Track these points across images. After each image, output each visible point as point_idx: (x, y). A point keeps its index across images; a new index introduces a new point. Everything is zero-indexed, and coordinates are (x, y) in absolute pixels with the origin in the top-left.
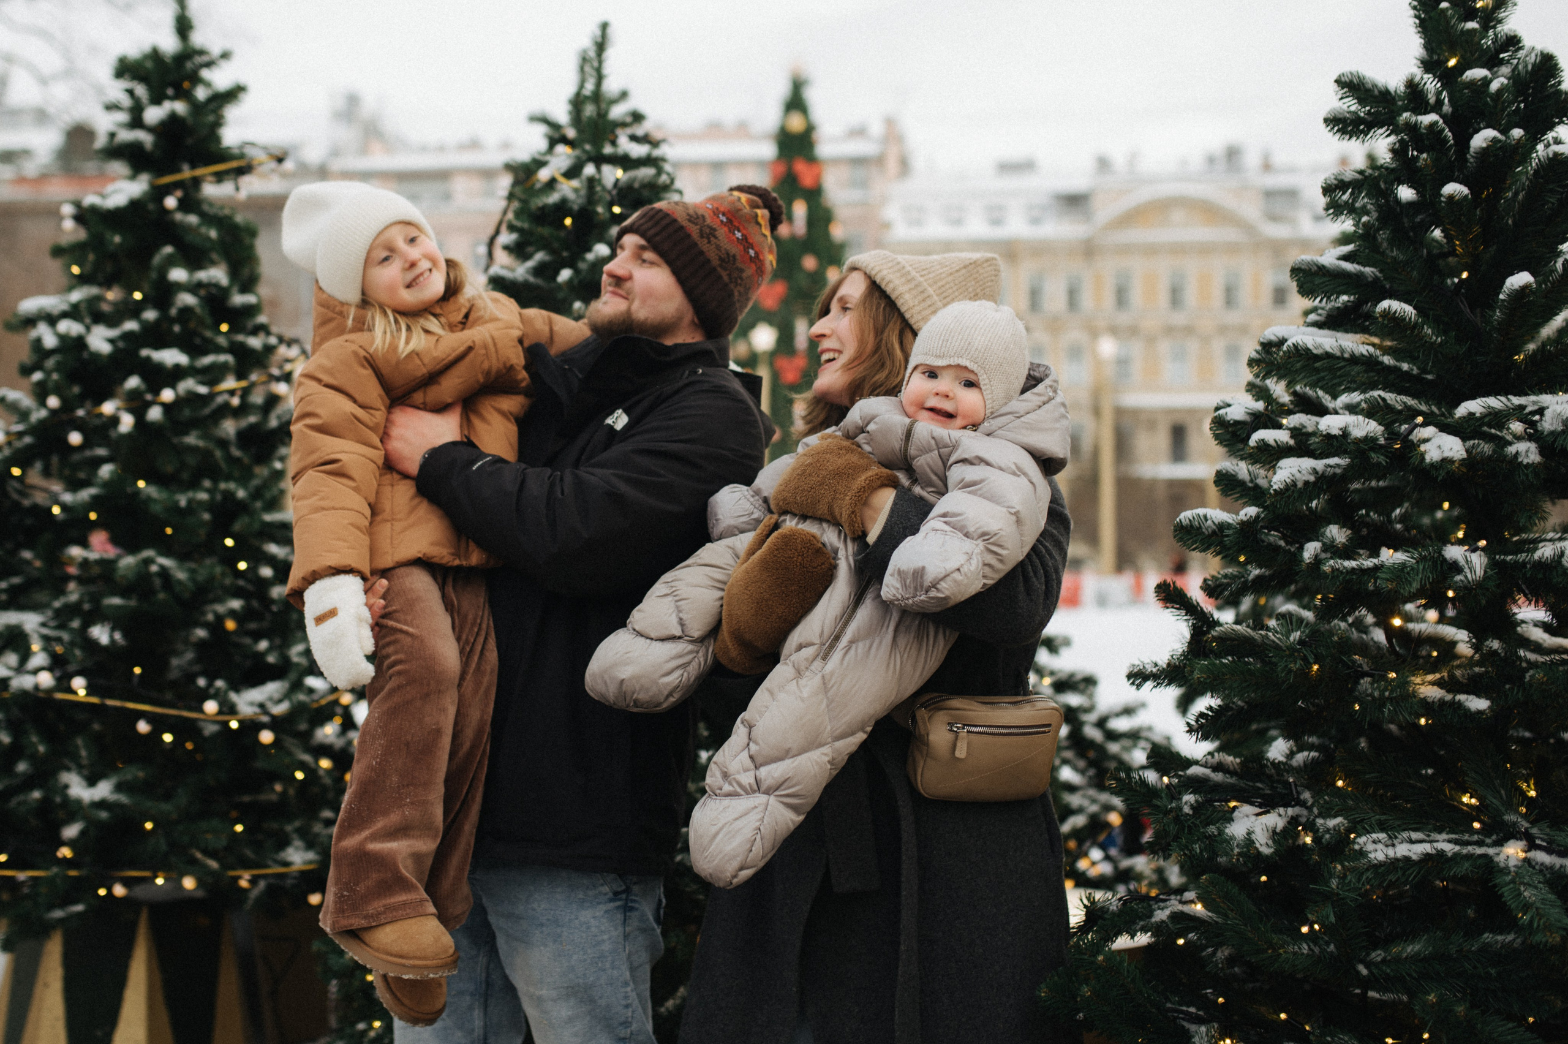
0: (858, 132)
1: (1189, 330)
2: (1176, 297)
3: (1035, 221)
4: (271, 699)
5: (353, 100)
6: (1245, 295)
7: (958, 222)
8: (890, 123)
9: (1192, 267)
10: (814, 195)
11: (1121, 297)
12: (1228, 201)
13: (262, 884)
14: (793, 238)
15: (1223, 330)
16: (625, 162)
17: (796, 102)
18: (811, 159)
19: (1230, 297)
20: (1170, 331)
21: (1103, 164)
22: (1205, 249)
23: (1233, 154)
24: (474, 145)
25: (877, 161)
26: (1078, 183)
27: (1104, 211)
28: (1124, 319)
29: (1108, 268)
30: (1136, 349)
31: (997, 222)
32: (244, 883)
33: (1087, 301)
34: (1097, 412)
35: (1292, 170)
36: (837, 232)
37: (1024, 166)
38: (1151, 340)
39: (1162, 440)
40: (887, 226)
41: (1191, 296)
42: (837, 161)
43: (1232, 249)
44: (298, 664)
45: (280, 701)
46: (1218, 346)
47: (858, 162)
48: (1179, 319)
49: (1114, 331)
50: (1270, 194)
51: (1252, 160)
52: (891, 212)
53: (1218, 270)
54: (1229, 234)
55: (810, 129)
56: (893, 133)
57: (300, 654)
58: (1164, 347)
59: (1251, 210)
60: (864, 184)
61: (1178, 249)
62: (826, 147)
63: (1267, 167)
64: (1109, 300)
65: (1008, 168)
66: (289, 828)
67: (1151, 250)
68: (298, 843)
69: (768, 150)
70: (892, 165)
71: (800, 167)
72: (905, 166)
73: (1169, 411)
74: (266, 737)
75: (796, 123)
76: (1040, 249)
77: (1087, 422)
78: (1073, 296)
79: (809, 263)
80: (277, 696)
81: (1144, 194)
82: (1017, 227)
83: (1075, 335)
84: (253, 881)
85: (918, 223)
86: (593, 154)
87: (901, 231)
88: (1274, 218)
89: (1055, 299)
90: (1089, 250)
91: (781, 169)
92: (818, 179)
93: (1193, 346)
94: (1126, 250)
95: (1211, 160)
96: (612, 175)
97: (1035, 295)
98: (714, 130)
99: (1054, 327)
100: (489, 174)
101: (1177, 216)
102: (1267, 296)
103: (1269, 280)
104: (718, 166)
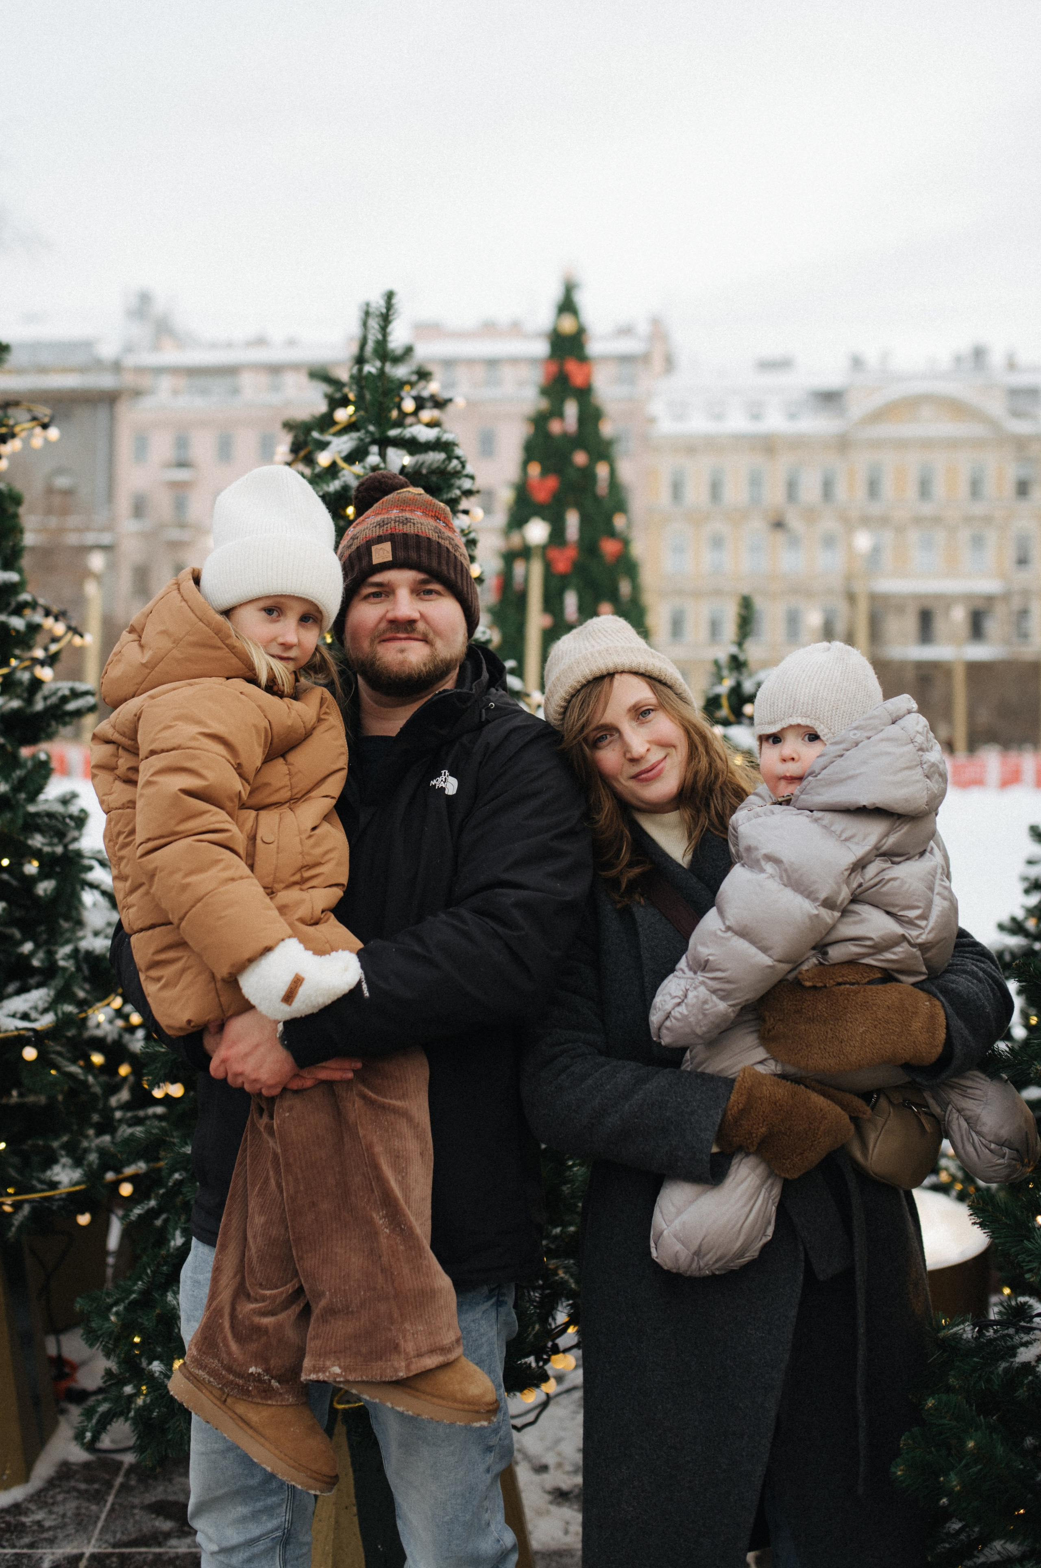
0: (626, 331)
1: (937, 520)
2: (925, 489)
3: (792, 416)
4: (35, 1008)
5: (145, 298)
6: (989, 488)
7: (719, 417)
8: (656, 322)
9: (940, 461)
10: (584, 394)
11: (873, 488)
12: (974, 398)
13: (27, 1208)
14: (565, 435)
15: (968, 520)
16: (412, 446)
17: (567, 306)
18: (582, 358)
19: (975, 488)
20: (918, 521)
21: (857, 363)
22: (952, 444)
23: (979, 354)
24: (260, 342)
25: (644, 359)
26: (832, 380)
27: (858, 407)
28: (875, 509)
29: (861, 460)
30: (888, 537)
31: (756, 417)
32: (7, 1209)
33: (841, 492)
34: (851, 598)
35: (1035, 369)
36: (607, 429)
38: (900, 530)
39: (910, 623)
40: (652, 420)
41: (939, 489)
42: (606, 359)
43: (977, 443)
44: (64, 969)
45: (45, 1011)
46: (964, 535)
47: (625, 359)
48: (927, 509)
49: (866, 521)
50: (1014, 393)
51: (996, 358)
52: (657, 408)
53: (964, 463)
54: (978, 430)
55: (580, 330)
56: (659, 332)
57: (68, 957)
58: (913, 536)
59: (996, 407)
60: (631, 381)
61: (927, 444)
62: (595, 347)
63: (1012, 366)
64: (861, 492)
65: (767, 365)
66: (55, 1144)
67: (901, 444)
68: (65, 1160)
69: (541, 348)
70: (658, 362)
71: (572, 367)
72: (669, 364)
73: (917, 597)
74: (30, 1054)
75: (568, 325)
76: (798, 443)
77: (842, 607)
78: (827, 486)
79: (580, 458)
80: (41, 1005)
81: (895, 392)
82: (775, 422)
83: (829, 524)
84: (17, 1206)
85: (680, 417)
86: (377, 436)
87: (666, 425)
88: (1016, 414)
89: (810, 492)
90: (843, 444)
91: (554, 368)
92: (588, 377)
93: (940, 536)
94: (877, 444)
96: (398, 459)
97: (792, 487)
98: (489, 329)
99: (811, 515)
100: (275, 370)
101: (926, 411)
102: (1009, 488)
103: (1012, 472)
104: (492, 363)
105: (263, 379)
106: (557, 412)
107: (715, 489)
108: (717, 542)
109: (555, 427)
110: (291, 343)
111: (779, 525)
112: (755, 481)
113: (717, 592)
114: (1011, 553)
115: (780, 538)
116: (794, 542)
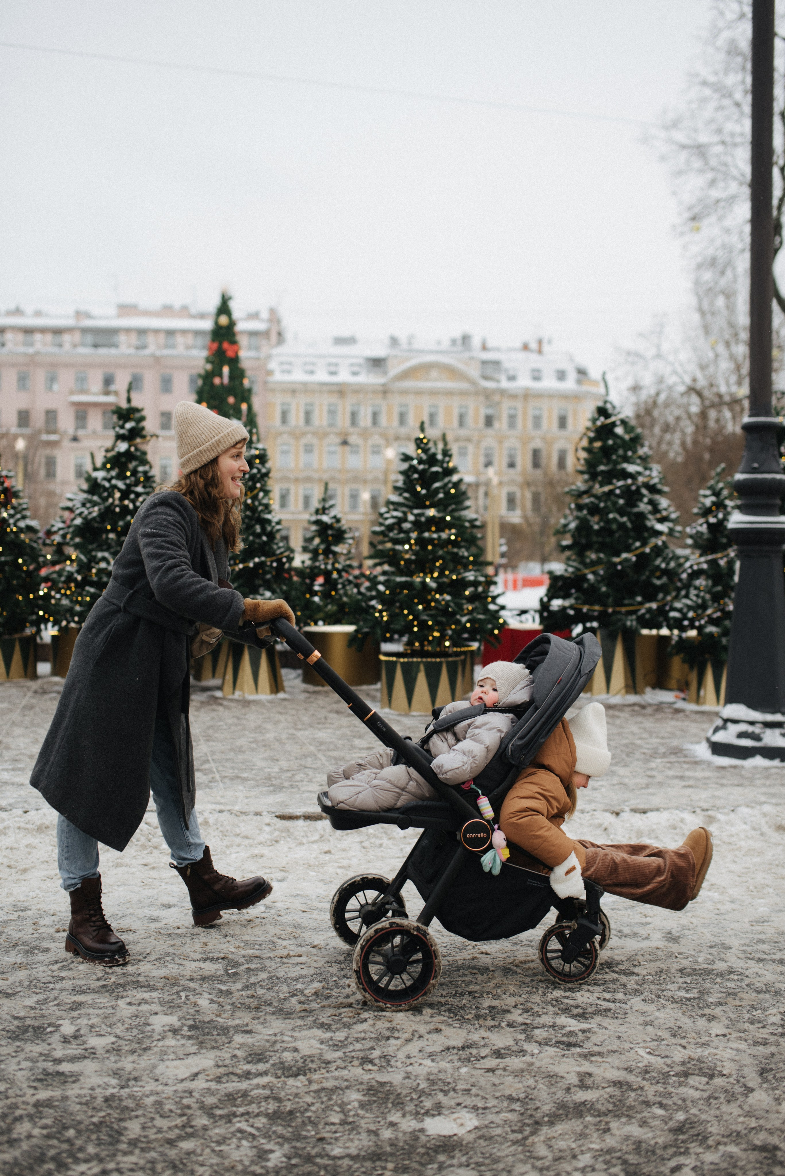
0: (254, 316)
2: (432, 420)
3: (355, 374)
6: (470, 421)
7: (312, 372)
8: (272, 311)
9: (442, 403)
10: (234, 362)
11: (402, 418)
12: (461, 366)
14: (222, 386)
15: (458, 439)
17: (224, 309)
18: (233, 341)
19: (462, 421)
21: (394, 341)
22: (449, 393)
23: (466, 339)
24: (18, 312)
25: (266, 334)
26: (379, 352)
27: (394, 370)
28: (403, 432)
29: (396, 401)
31: (333, 373)
33: (383, 421)
35: (498, 349)
36: (246, 383)
37: (350, 341)
40: (270, 373)
41: (440, 420)
42: (243, 332)
43: (463, 393)
46: (455, 448)
47: (254, 334)
48: (433, 432)
49: (398, 439)
50: (485, 363)
51: (476, 342)
52: (272, 365)
53: (455, 405)
54: (464, 386)
55: (232, 324)
56: (274, 317)
59: (474, 372)
60: (257, 348)
61: (434, 393)
63: (484, 348)
64: (396, 420)
65: (339, 341)
67: (419, 393)
70: (274, 336)
71: (226, 345)
72: (281, 338)
75: (224, 320)
76: (358, 390)
78: (375, 416)
79: (231, 400)
81: (416, 361)
82: (344, 376)
83: (376, 439)
85: (288, 372)
87: (278, 377)
88: (486, 378)
89: (365, 420)
90: (385, 391)
91: (215, 346)
92: (236, 353)
94: (404, 392)
95: (454, 342)
97: (354, 416)
98: (167, 310)
99: (365, 434)
100: (28, 331)
101: (434, 373)
102: (482, 421)
103: (483, 412)
104: (170, 333)
105: (20, 337)
106: (217, 372)
107: (308, 415)
108: (309, 449)
109: (217, 381)
110: (38, 314)
111: (345, 443)
112: (332, 412)
113: (308, 480)
114: (482, 460)
115: (347, 448)
116: (355, 450)
